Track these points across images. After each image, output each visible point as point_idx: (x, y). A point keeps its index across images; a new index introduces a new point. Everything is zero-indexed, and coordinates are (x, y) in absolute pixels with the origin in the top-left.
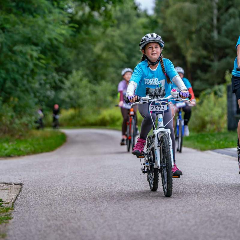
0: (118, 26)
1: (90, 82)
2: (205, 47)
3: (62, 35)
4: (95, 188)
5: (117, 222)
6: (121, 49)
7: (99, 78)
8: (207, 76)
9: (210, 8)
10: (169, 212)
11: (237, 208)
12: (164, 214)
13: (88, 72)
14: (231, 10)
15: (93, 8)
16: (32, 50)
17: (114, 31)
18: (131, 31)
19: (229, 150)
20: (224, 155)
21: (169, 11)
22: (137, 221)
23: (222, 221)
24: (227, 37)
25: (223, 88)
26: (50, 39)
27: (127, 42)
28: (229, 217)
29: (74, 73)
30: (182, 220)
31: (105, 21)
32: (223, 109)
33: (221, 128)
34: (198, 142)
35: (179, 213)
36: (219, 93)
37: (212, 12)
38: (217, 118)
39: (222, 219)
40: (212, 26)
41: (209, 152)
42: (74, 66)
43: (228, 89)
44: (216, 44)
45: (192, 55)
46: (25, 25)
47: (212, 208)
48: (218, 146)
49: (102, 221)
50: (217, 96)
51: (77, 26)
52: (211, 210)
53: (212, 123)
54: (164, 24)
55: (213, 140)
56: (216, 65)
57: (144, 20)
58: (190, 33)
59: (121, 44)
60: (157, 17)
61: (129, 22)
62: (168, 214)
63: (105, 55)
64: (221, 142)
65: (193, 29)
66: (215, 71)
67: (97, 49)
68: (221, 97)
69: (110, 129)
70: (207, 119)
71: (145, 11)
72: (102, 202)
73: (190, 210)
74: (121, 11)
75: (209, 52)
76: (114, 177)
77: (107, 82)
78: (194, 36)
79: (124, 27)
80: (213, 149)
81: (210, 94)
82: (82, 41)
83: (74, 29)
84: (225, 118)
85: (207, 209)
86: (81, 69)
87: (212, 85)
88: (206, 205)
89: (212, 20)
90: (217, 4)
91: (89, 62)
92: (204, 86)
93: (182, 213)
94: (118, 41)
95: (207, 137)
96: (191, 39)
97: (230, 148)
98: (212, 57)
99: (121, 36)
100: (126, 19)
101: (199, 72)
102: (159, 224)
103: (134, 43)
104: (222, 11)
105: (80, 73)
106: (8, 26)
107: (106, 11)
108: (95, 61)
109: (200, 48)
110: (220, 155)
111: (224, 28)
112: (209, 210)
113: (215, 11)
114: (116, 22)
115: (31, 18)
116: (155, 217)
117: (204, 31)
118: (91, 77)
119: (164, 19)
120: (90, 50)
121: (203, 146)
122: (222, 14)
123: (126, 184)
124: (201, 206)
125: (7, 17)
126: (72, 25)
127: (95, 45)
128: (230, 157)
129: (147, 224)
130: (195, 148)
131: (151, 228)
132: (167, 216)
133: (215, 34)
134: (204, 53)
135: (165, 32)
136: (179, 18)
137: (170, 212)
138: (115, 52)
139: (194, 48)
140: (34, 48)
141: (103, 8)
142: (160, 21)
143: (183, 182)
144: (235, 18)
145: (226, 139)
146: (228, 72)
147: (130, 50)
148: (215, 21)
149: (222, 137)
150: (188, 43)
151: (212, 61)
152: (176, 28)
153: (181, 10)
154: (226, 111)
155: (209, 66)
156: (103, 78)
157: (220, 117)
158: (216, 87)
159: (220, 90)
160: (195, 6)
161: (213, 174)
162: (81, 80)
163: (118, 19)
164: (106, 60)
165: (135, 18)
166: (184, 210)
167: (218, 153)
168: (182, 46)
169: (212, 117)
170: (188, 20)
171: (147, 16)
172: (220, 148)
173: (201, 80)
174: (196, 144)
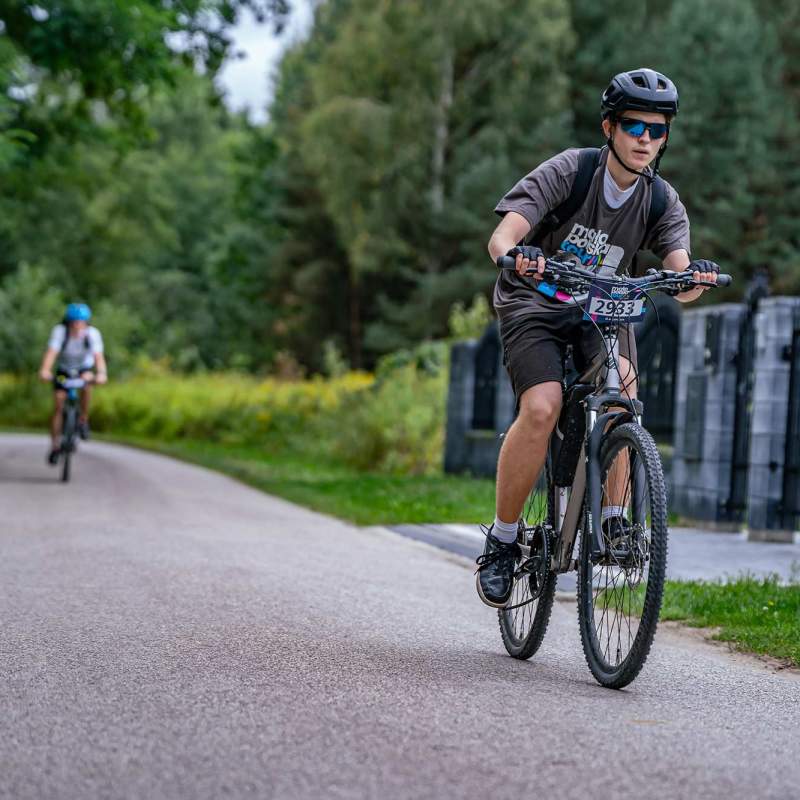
0: (162, 149)
2: (405, 230)
4: (25, 614)
5: (59, 720)
6: (165, 215)
7: (93, 291)
8: (404, 313)
9: (429, 121)
10: (216, 699)
11: (412, 700)
12: (199, 705)
13: (64, 272)
14: (487, 133)
15: (90, 91)
17: (151, 162)
18: (198, 164)
19: (436, 531)
20: (420, 544)
21: (311, 120)
22: (116, 719)
23: (358, 737)
24: (469, 207)
25: (442, 349)
27: (185, 195)
28: (380, 724)
29: (25, 270)
30: (245, 728)
31: (123, 130)
32: (436, 411)
33: (426, 464)
34: (354, 498)
35: (243, 704)
36: (431, 365)
37: (432, 134)
38: (416, 435)
39: (361, 730)
40: (430, 171)
41: (381, 531)
42: (24, 250)
43: (456, 354)
44: (436, 225)
45: (367, 250)
47: (340, 695)
48: (405, 516)
49: (15, 713)
50: (424, 373)
51: (32, 137)
52: (335, 703)
53: (403, 447)
54: (294, 154)
55: (395, 497)
56: (433, 283)
57: (238, 138)
58: (367, 187)
59: (168, 202)
60: (277, 133)
61: (196, 141)
62: (212, 706)
63: (116, 228)
64: (418, 506)
65: (376, 175)
66: (429, 303)
67: (96, 209)
68: (435, 375)
69: (112, 442)
70: (390, 434)
71: (245, 113)
72: (33, 657)
73: (277, 699)
74: (176, 106)
75: (416, 244)
76: (88, 585)
77: (118, 304)
78: (376, 197)
79: (179, 153)
80: (391, 523)
81: (405, 363)
82: (49, 182)
83: (25, 147)
84: (440, 436)
85: (327, 698)
86: (45, 260)
87: (416, 339)
88: (326, 687)
89: (430, 154)
90: (447, 111)
91: (68, 244)
92: (393, 340)
93: (252, 706)
94: (158, 190)
95: (383, 487)
96: (367, 206)
97: (439, 522)
98: (424, 260)
99: (168, 177)
100: (189, 129)
101: (383, 301)
102: (177, 734)
103: (205, 200)
104: (461, 131)
105: (42, 273)
107: (127, 100)
108: (86, 241)
109: (392, 232)
110: (409, 542)
111: (462, 182)
112: (331, 700)
113: (442, 132)
114: (155, 136)
116: (172, 712)
117: (406, 186)
118: (71, 285)
119: (295, 139)
120: (75, 210)
121: (365, 512)
122: (459, 142)
123: (117, 608)
124: (311, 687)
126: (16, 133)
127: (90, 196)
128: (435, 550)
129: (142, 732)
130: (343, 516)
131: (151, 744)
132: (208, 710)
133: (436, 196)
134: (402, 247)
135: (296, 175)
136: (338, 140)
137: (220, 701)
138: (147, 223)
139: (374, 232)
141: (120, 94)
142: (284, 146)
143: (283, 612)
144: (494, 154)
145: (432, 497)
146: (458, 306)
147: (192, 218)
148: (439, 160)
149: (423, 489)
150: (359, 216)
151: (423, 271)
152: (327, 169)
153: (345, 119)
154: (442, 418)
155: (413, 285)
156: (105, 292)
157: (427, 433)
158: (425, 348)
159: (433, 356)
160: (386, 111)
161: (375, 595)
162: (42, 292)
163: (164, 128)
164: (119, 242)
165: (214, 130)
166: (262, 697)
167: (405, 534)
168: (341, 221)
169: (403, 431)
170: (362, 148)
171: (248, 128)
172: (412, 521)
173: (388, 323)
174: (349, 504)
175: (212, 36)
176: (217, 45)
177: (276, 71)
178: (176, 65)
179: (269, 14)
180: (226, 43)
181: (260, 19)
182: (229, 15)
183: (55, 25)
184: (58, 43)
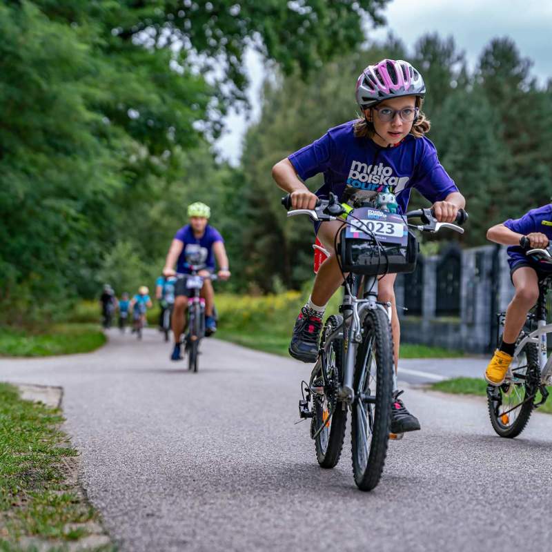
0: (186, 181)
1: (142, 259)
3: (111, 186)
13: (139, 244)
15: (152, 152)
16: (69, 206)
17: (181, 187)
18: (204, 188)
21: (262, 164)
26: (95, 193)
29: (120, 245)
31: (169, 170)
42: (119, 234)
45: (293, 229)
46: (60, 170)
51: (134, 175)
54: (254, 181)
57: (224, 174)
60: (245, 171)
61: (202, 176)
63: (165, 222)
67: (155, 212)
71: (227, 161)
74: (191, 159)
79: (194, 183)
86: (130, 239)
91: (141, 231)
100: (199, 170)
101: (302, 255)
105: (129, 245)
106: (33, 170)
108: (150, 229)
115: (69, 160)
118: (143, 251)
119: (254, 173)
120: (144, 213)
125: (34, 156)
126: (127, 173)
127: (152, 206)
135: (256, 192)
140: (72, 202)
141: (167, 153)
142: (249, 177)
162: (129, 256)
163: (188, 170)
165: (211, 170)
171: (230, 169)
175: (216, 122)
176: (218, 127)
177: (244, 140)
178: (196, 136)
179: (242, 110)
180: (222, 126)
181: (237, 112)
182: (224, 112)
183: (142, 120)
184: (144, 129)
